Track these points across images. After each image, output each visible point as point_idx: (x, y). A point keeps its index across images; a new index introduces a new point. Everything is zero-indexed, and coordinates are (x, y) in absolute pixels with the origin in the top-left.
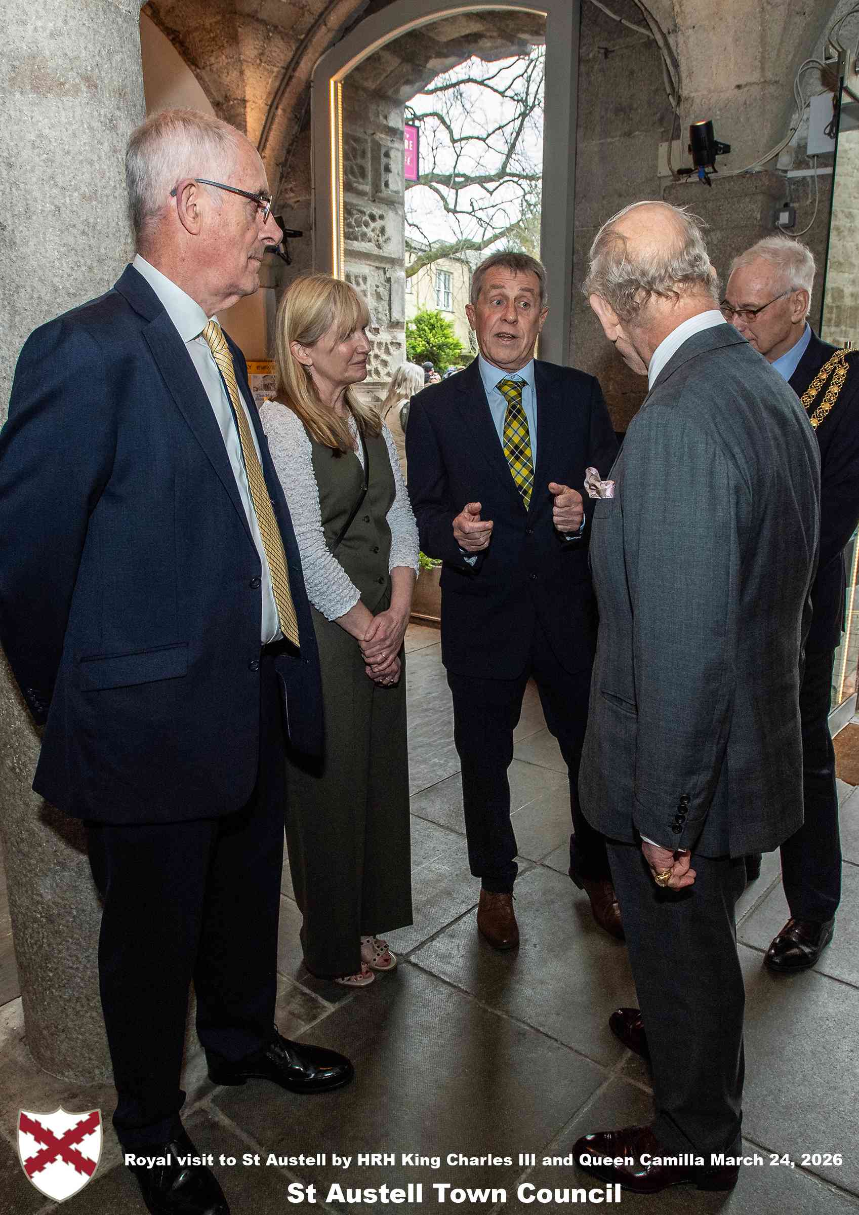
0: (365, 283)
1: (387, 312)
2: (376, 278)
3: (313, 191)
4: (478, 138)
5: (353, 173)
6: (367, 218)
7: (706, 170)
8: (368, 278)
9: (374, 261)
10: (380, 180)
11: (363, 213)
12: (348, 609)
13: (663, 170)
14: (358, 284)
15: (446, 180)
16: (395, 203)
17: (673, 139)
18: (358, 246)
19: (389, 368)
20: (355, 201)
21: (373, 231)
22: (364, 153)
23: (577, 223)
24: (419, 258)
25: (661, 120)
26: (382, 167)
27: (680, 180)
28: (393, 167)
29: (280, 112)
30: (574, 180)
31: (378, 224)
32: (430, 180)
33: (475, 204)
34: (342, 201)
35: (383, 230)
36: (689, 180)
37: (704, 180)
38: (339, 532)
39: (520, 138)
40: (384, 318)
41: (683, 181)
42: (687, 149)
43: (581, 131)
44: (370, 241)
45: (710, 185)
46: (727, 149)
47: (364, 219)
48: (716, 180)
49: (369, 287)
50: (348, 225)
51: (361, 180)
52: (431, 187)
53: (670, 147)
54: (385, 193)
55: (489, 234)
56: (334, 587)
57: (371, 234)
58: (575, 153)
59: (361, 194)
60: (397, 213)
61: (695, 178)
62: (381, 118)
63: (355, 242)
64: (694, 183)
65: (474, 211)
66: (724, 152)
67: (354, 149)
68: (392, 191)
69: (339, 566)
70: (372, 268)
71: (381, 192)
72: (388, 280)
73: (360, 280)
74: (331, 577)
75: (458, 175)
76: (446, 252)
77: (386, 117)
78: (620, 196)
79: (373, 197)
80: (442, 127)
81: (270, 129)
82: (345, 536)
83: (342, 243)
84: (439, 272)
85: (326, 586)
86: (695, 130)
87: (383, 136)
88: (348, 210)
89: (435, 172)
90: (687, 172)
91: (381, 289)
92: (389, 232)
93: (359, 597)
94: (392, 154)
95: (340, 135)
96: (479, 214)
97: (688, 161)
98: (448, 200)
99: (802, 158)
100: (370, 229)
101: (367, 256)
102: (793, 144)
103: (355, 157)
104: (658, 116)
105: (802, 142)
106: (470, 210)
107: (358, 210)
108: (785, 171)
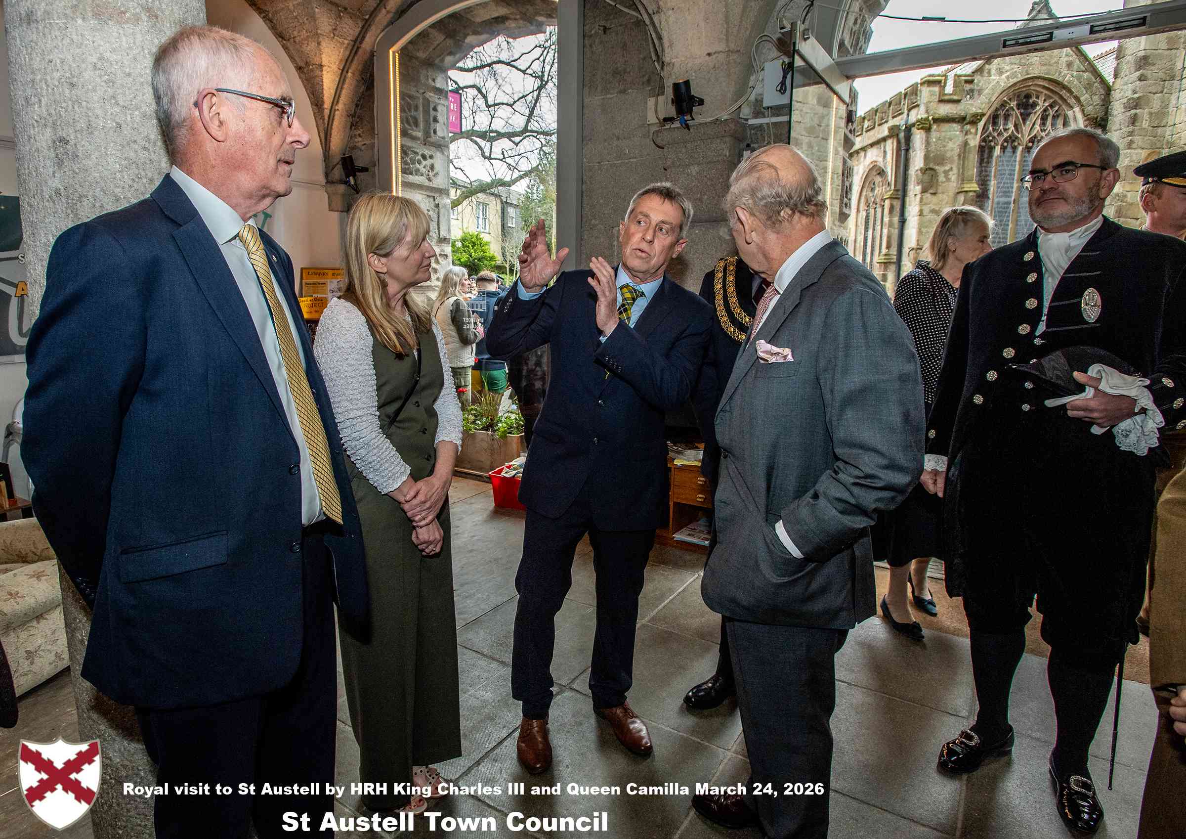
1: (437, 231)
2: (428, 204)
3: (376, 136)
4: (507, 104)
5: (408, 122)
6: (419, 157)
7: (686, 118)
9: (426, 191)
10: (430, 128)
11: (416, 153)
12: (399, 484)
13: (652, 119)
15: (483, 135)
16: (442, 146)
17: (658, 95)
18: (412, 178)
19: (438, 275)
20: (410, 144)
21: (424, 167)
22: (416, 108)
23: (585, 160)
24: (463, 193)
25: (649, 81)
26: (432, 119)
27: (665, 126)
28: (440, 118)
29: (349, 74)
30: (581, 127)
31: (429, 162)
32: (470, 135)
33: (505, 153)
34: (399, 144)
35: (432, 167)
36: (673, 126)
37: (684, 125)
38: (392, 416)
39: (538, 104)
40: (434, 235)
41: (667, 126)
42: (670, 101)
43: (586, 89)
44: (422, 175)
45: (689, 130)
46: (701, 102)
47: (417, 158)
48: (694, 125)
50: (404, 162)
51: (415, 128)
52: (471, 140)
53: (657, 101)
54: (433, 138)
55: (516, 174)
56: (387, 465)
57: (423, 170)
58: (582, 106)
59: (414, 138)
60: (443, 154)
61: (677, 124)
62: (430, 81)
63: (410, 176)
64: (677, 128)
65: (504, 158)
66: (699, 104)
67: (409, 105)
68: (439, 137)
69: (391, 446)
70: (424, 196)
71: (430, 137)
72: (437, 206)
74: (383, 456)
75: (492, 131)
76: (483, 188)
77: (434, 80)
78: (618, 138)
79: (424, 140)
80: (480, 96)
81: (342, 88)
82: (399, 418)
83: (400, 177)
84: (479, 203)
85: (379, 464)
86: (676, 86)
87: (432, 94)
88: (405, 151)
89: (476, 128)
90: (671, 119)
92: (437, 167)
93: (409, 472)
94: (439, 108)
95: (398, 93)
96: (509, 160)
97: (672, 111)
98: (485, 150)
99: (759, 110)
100: (422, 166)
101: (420, 187)
102: (752, 98)
103: (410, 110)
104: (646, 77)
105: (759, 98)
106: (502, 157)
107: (412, 151)
108: (747, 120)
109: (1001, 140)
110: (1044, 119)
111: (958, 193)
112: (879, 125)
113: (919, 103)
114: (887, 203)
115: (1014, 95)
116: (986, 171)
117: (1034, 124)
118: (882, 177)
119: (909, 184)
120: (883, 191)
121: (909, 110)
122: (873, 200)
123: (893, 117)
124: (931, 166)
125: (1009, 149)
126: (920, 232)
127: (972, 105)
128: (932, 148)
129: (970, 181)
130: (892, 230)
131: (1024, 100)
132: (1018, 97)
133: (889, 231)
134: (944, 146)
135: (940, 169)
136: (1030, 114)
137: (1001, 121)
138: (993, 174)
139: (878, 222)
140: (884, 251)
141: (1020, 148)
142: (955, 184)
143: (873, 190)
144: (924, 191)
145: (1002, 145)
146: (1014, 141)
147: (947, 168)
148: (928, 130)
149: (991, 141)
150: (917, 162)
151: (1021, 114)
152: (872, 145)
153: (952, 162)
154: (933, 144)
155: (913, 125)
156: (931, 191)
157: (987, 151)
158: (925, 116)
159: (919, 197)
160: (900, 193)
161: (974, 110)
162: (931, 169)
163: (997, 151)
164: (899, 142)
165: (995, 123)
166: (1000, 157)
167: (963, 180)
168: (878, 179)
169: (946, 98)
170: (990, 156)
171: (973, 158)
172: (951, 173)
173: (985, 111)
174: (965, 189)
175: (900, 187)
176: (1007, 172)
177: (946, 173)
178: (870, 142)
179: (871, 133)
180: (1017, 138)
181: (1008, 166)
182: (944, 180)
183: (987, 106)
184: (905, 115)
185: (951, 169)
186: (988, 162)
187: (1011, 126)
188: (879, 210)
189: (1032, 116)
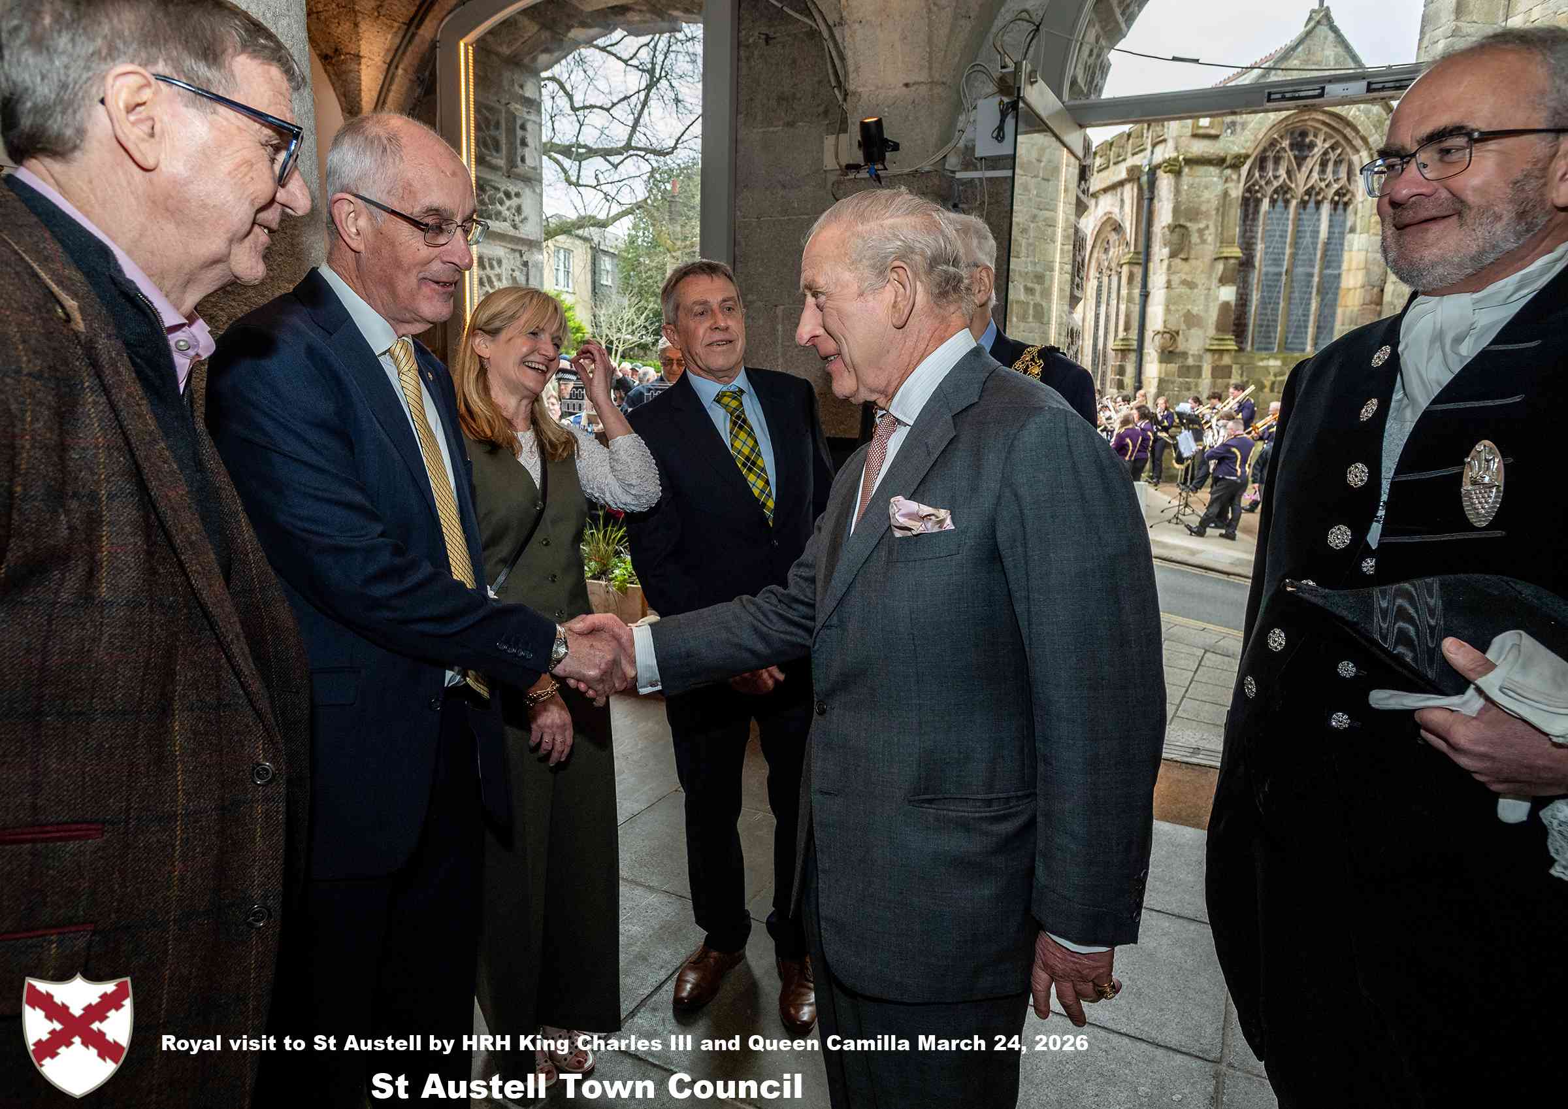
0: (500, 267)
2: (512, 262)
4: (601, 108)
5: (486, 145)
6: (501, 195)
7: (876, 167)
8: (504, 261)
9: (510, 243)
10: (516, 154)
11: (497, 189)
13: (829, 162)
14: (492, 267)
15: (566, 151)
16: (533, 180)
17: (839, 133)
20: (488, 177)
21: (508, 209)
22: (497, 126)
23: (739, 213)
25: (826, 112)
26: (518, 141)
27: (847, 175)
28: (529, 140)
30: (734, 168)
31: (514, 202)
33: (600, 176)
35: (519, 209)
36: (858, 176)
37: (873, 176)
39: (646, 111)
41: (851, 176)
42: (856, 143)
43: (742, 118)
44: (505, 220)
45: (880, 183)
46: (896, 147)
47: (498, 196)
48: (886, 177)
49: (504, 270)
51: (495, 154)
52: (550, 157)
53: (838, 138)
54: (521, 169)
55: (616, 209)
57: (506, 213)
58: (735, 142)
60: (534, 191)
61: (864, 174)
62: (516, 87)
64: (864, 179)
65: (599, 184)
66: (892, 150)
67: (487, 119)
68: (529, 167)
70: (507, 250)
71: (517, 167)
72: (526, 264)
73: (495, 263)
75: (580, 146)
76: (566, 229)
77: (521, 87)
79: (508, 172)
80: (563, 93)
81: (388, 90)
84: (558, 249)
86: (864, 126)
87: (518, 106)
89: (556, 140)
90: (856, 167)
91: (517, 274)
92: (527, 210)
94: (529, 126)
95: (472, 103)
96: (605, 188)
97: (858, 157)
98: (570, 173)
99: (970, 160)
100: (505, 208)
101: (501, 237)
102: (961, 144)
103: (488, 127)
104: (821, 109)
105: (970, 144)
106: (595, 183)
107: (491, 186)
108: (953, 172)
109: (1270, 190)
110: (1324, 164)
111: (1216, 259)
112: (1115, 164)
113: (1166, 136)
114: (1125, 269)
115: (1287, 131)
116: (1251, 231)
117: (1311, 171)
118: (1118, 234)
119: (1153, 245)
120: (1119, 253)
121: (1154, 146)
122: (1106, 264)
123: (1133, 154)
124: (1182, 222)
125: (1280, 203)
126: (1168, 310)
127: (1233, 143)
128: (1183, 197)
129: (1230, 243)
130: (1132, 306)
131: (1299, 139)
132: (1292, 133)
133: (1127, 308)
134: (1199, 197)
135: (1193, 227)
136: (1306, 157)
137: (1270, 165)
138: (1259, 235)
139: (1114, 295)
140: (1121, 334)
141: (1294, 203)
142: (1212, 248)
143: (1106, 251)
144: (1173, 255)
145: (1271, 197)
146: (1286, 192)
147: (1202, 226)
148: (1178, 173)
149: (1257, 191)
150: (1164, 216)
151: (1295, 157)
152: (1105, 190)
153: (1207, 215)
154: (1184, 193)
155: (1159, 166)
156: (1182, 256)
157: (1252, 205)
158: (1174, 155)
159: (1166, 263)
160: (1142, 256)
161: (1236, 149)
162: (1181, 226)
163: (1265, 205)
164: (1140, 189)
165: (1262, 168)
166: (1269, 213)
167: (1221, 242)
168: (1113, 237)
169: (1201, 131)
170: (1256, 211)
171: (1236, 213)
172: (1207, 232)
173: (1250, 152)
174: (1225, 255)
175: (1141, 248)
176: (1278, 233)
177: (1201, 232)
178: (1103, 186)
179: (1104, 174)
180: (1290, 188)
181: (1278, 224)
182: (1198, 241)
183: (1253, 146)
184: (1148, 152)
185: (1207, 227)
186: (1255, 219)
187: (1282, 172)
188: (1115, 279)
189: (1309, 159)
